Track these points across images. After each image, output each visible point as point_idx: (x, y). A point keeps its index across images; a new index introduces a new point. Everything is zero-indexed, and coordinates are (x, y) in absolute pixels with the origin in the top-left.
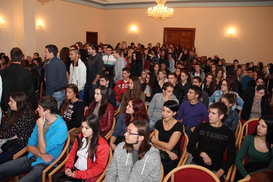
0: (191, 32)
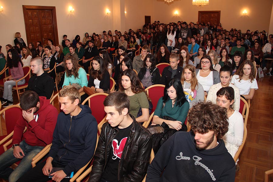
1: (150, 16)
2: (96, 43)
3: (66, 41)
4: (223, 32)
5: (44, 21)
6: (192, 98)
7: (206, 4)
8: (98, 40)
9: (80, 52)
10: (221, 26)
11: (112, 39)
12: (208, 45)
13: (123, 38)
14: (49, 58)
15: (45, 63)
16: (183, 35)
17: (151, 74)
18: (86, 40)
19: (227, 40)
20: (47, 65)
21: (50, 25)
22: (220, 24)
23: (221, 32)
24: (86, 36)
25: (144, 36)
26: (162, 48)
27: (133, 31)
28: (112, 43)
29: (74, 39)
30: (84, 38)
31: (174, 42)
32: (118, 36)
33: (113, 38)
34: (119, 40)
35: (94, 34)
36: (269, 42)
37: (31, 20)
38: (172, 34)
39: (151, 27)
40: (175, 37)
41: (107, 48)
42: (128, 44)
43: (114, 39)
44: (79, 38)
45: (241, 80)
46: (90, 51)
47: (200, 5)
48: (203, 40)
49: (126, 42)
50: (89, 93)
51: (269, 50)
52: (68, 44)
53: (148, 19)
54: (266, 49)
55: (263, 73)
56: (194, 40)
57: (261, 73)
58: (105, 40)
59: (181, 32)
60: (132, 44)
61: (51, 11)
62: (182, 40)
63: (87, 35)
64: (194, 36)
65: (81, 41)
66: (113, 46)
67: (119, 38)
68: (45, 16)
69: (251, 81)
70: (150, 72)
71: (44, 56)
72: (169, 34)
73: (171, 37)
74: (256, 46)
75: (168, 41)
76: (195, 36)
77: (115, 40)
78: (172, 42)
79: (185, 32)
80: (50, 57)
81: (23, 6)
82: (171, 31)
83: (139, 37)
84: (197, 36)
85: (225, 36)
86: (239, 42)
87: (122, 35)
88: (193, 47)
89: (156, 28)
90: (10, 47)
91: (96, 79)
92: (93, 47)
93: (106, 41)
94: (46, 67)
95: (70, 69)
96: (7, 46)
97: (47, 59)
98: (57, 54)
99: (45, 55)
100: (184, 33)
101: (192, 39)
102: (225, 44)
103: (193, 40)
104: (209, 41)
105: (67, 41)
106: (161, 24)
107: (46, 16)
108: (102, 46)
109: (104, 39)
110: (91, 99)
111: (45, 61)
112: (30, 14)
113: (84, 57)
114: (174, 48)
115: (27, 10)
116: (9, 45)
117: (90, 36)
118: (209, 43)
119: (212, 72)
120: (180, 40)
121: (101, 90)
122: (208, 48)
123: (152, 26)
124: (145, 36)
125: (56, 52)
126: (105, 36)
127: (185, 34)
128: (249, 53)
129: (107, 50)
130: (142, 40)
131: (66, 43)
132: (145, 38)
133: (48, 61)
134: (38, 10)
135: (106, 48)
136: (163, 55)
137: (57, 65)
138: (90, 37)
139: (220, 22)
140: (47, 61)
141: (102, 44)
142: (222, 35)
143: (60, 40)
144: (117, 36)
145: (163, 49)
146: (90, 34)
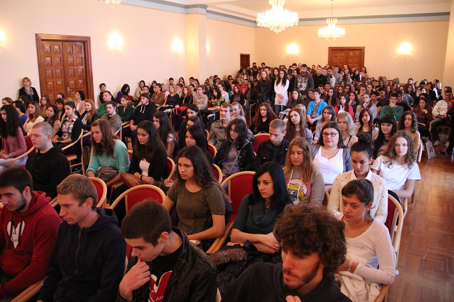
0: (360, 51)
1: (249, 55)
2: (156, 97)
3: (104, 94)
4: (368, 83)
5: (70, 59)
6: (304, 195)
7: (341, 36)
8: (159, 92)
9: (127, 113)
10: (366, 72)
11: (183, 92)
12: (341, 104)
13: (201, 91)
14: (70, 123)
15: (65, 130)
16: (301, 85)
17: (239, 153)
18: (140, 92)
19: (373, 95)
20: (67, 134)
21: (81, 67)
22: (365, 68)
23: (365, 82)
24: (140, 86)
25: (236, 87)
26: (263, 107)
27: (219, 79)
28: (182, 98)
29: (120, 90)
30: (137, 89)
31: (286, 98)
32: (194, 86)
33: (183, 90)
34: (194, 94)
35: (155, 82)
36: (444, 98)
37: (49, 59)
38: (282, 85)
39: (251, 73)
40: (288, 90)
41: (174, 107)
42: (209, 99)
43: (186, 92)
44: (129, 89)
45: (391, 164)
46: (142, 111)
47: (330, 38)
48: (333, 95)
49: (206, 96)
50: (130, 184)
51: (444, 113)
52: (108, 98)
53: (245, 59)
54: (439, 110)
55: (434, 150)
56: (319, 94)
57: (430, 150)
58: (171, 93)
59: (297, 82)
60: (216, 100)
61: (83, 43)
62: (298, 94)
63: (142, 84)
64: (319, 88)
65: (131, 93)
66: (183, 103)
67: (195, 90)
68: (72, 51)
69: (408, 167)
70: (237, 148)
71: (65, 118)
72: (277, 84)
73: (281, 90)
74: (421, 104)
75: (276, 95)
76: (322, 88)
77: (188, 93)
78: (281, 97)
79: (303, 81)
80: (73, 121)
81: (36, 35)
82: (281, 80)
83: (228, 88)
84: (324, 88)
85: (371, 89)
86: (395, 99)
87: (201, 84)
88: (317, 106)
89: (258, 75)
90: (9, 102)
91: (143, 160)
92: (148, 103)
93: (172, 95)
94: (66, 137)
95: (98, 142)
96: (3, 99)
97: (68, 123)
98: (86, 115)
99: (66, 116)
100: (301, 82)
101: (315, 93)
102: (371, 101)
103: (317, 96)
104: (343, 97)
105: (107, 93)
106: (267, 67)
107: (74, 52)
108: (165, 103)
109: (170, 91)
110: (128, 194)
111: (65, 126)
112: (47, 48)
113: (132, 121)
114: (285, 108)
115: (44, 42)
116: (7, 99)
117: (147, 86)
118: (344, 101)
119: (341, 150)
120: (296, 95)
121: (151, 179)
122: (341, 108)
123: (252, 71)
124: (238, 88)
125: (86, 112)
126: (171, 86)
127: (303, 84)
128: (409, 116)
129: (173, 109)
130: (233, 94)
131: (105, 96)
132: (237, 90)
133: (69, 128)
134: (61, 42)
135: (172, 106)
136: (264, 120)
137: (84, 133)
138: (146, 88)
139: (364, 65)
140: (68, 126)
141: (166, 100)
142: (365, 86)
143: (97, 92)
144: (191, 86)
145: (264, 110)
146: (148, 83)
